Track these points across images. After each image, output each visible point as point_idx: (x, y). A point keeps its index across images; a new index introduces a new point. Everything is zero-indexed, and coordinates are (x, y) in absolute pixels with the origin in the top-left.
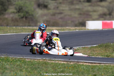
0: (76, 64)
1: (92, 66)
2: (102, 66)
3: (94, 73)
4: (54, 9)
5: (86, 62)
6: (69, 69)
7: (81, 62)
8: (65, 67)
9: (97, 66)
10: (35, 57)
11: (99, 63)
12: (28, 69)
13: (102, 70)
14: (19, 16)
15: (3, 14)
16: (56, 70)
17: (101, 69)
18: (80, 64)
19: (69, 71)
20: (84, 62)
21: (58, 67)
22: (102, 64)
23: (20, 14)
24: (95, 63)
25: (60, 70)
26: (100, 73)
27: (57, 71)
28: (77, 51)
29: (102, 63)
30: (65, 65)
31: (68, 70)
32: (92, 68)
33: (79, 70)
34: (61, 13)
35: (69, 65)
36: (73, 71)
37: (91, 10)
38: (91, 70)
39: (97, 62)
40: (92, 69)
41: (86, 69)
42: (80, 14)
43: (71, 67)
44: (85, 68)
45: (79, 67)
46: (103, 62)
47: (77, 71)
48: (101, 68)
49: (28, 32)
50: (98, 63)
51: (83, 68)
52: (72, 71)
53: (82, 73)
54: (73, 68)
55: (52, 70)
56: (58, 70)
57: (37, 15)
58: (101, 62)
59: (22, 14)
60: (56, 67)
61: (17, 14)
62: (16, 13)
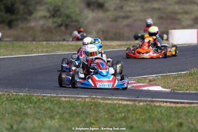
0: (149, 105)
1: (176, 107)
2: (194, 107)
3: (180, 121)
4: (115, 9)
5: (166, 102)
6: (137, 114)
7: (158, 101)
8: (129, 111)
9: (184, 108)
10: (78, 94)
11: (190, 103)
12: (65, 115)
13: (194, 115)
14: (54, 22)
15: (26, 19)
16: (113, 116)
17: (191, 113)
18: (155, 106)
19: (136, 117)
20: (163, 101)
21: (116, 110)
22: (193, 105)
23: (55, 19)
24: (181, 103)
25: (120, 115)
26: (190, 120)
27: (114, 118)
28: (152, 83)
29: (194, 103)
30: (128, 107)
31: (134, 115)
32: (176, 112)
33: (153, 115)
34: (127, 17)
35: (136, 107)
36: (143, 117)
37: (180, 11)
38: (173, 115)
39: (186, 101)
40: (176, 114)
41: (166, 113)
42: (161, 18)
43: (140, 110)
44: (163, 111)
45: (152, 110)
46: (195, 101)
47: (150, 117)
48: (192, 110)
49: (69, 50)
50: (187, 103)
51: (161, 111)
52: (141, 117)
53: (158, 121)
54: (143, 112)
55: (107, 116)
56: (117, 116)
57: (86, 22)
58: (193, 101)
59: (59, 20)
60: (113, 111)
61: (51, 21)
62: (50, 17)
